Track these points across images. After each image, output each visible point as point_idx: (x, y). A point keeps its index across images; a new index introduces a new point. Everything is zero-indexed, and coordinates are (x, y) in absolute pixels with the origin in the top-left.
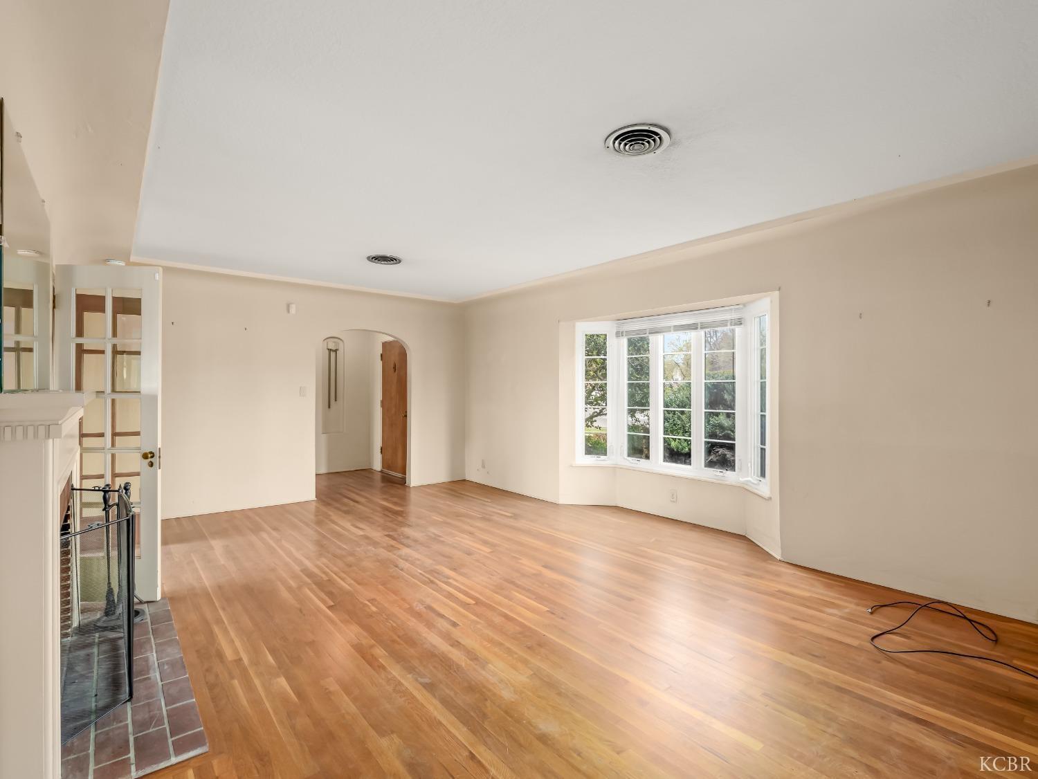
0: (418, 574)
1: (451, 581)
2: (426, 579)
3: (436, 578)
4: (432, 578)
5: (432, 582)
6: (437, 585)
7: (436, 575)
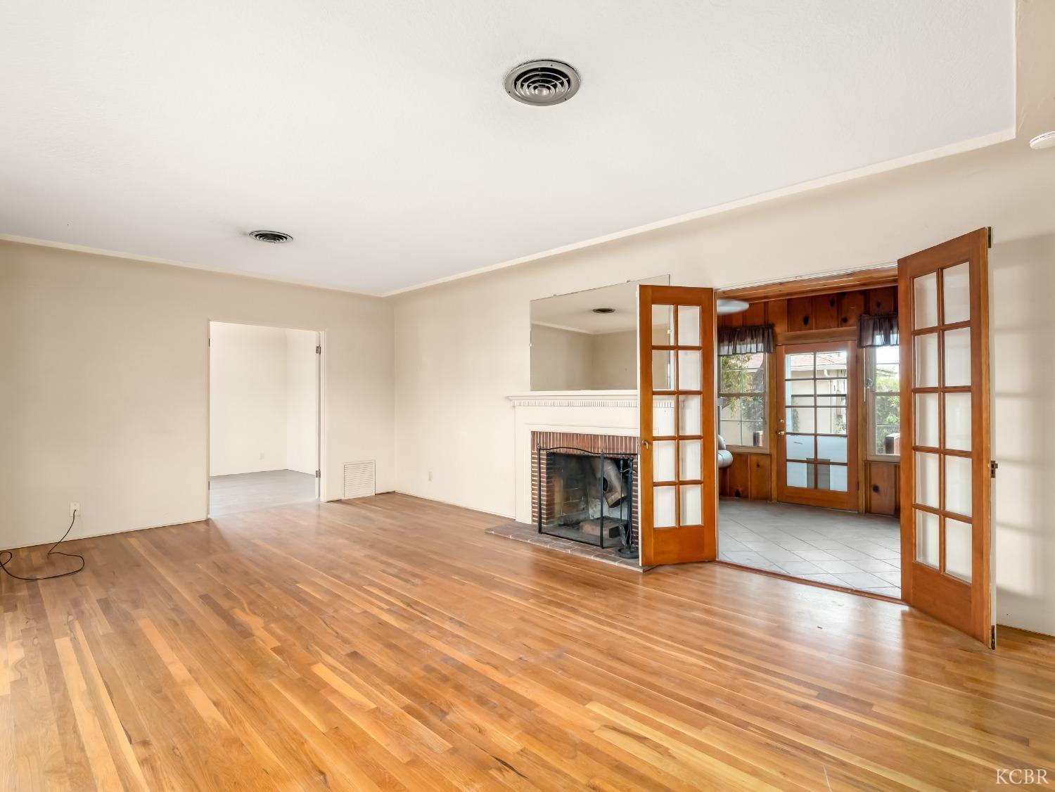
0: (428, 613)
1: (386, 607)
2: (416, 607)
3: (404, 609)
4: (409, 609)
5: (408, 605)
6: (402, 601)
7: (404, 614)
